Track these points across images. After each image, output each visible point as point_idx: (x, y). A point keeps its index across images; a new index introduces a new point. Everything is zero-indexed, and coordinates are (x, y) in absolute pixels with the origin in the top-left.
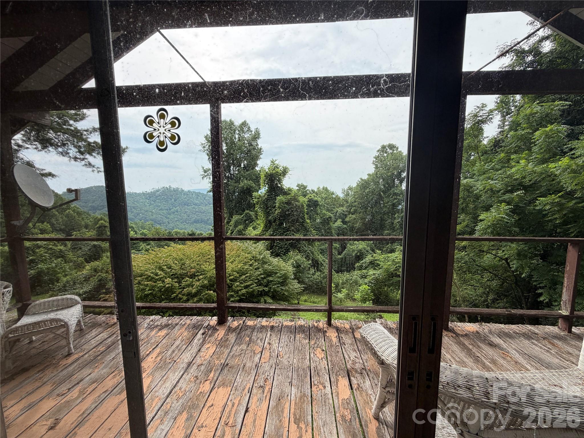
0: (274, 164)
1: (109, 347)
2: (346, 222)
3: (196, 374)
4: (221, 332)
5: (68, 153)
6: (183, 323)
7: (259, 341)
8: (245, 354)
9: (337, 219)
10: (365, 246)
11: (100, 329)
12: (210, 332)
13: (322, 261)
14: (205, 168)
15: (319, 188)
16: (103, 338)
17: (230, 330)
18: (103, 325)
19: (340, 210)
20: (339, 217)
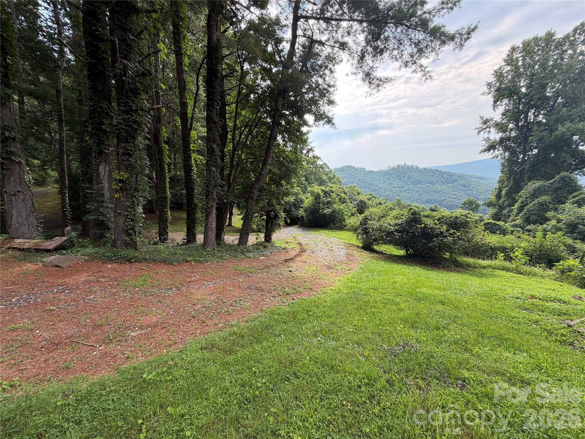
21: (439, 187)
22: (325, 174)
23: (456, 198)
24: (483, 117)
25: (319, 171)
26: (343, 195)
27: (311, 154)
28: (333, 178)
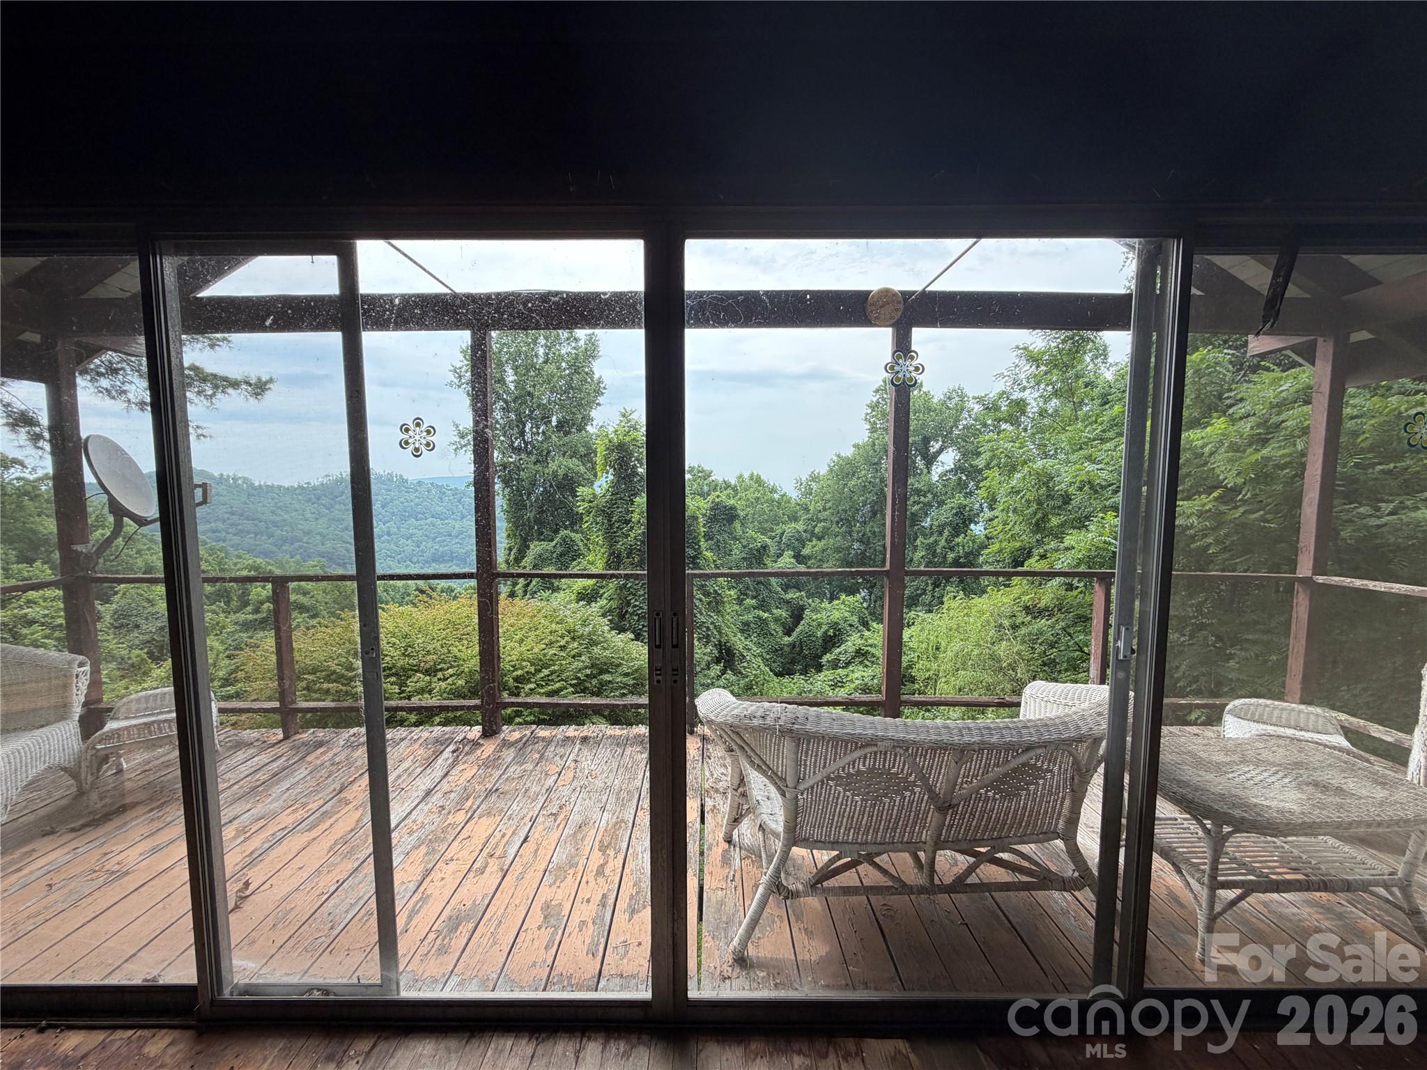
0: (629, 421)
1: (275, 775)
2: (804, 557)
3: (441, 804)
4: (489, 747)
5: (125, 392)
6: (416, 737)
7: (557, 758)
8: (530, 775)
9: (783, 551)
10: (846, 614)
11: (251, 751)
12: (467, 748)
13: (744, 648)
14: (461, 428)
15: (741, 476)
16: (261, 764)
17: (506, 744)
18: (255, 744)
19: (790, 528)
20: (788, 546)
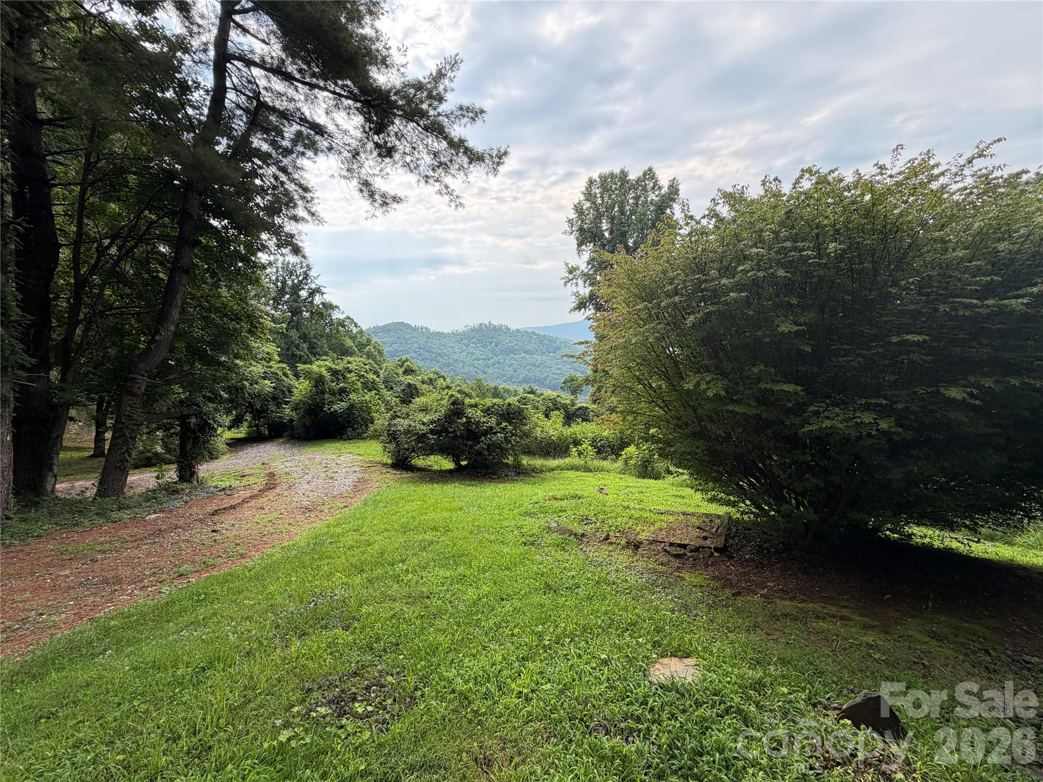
14: (570, 266)
21: (538, 358)
22: (350, 338)
23: (560, 374)
24: (568, 264)
25: (338, 332)
26: (371, 376)
27: (318, 299)
28: (367, 345)
